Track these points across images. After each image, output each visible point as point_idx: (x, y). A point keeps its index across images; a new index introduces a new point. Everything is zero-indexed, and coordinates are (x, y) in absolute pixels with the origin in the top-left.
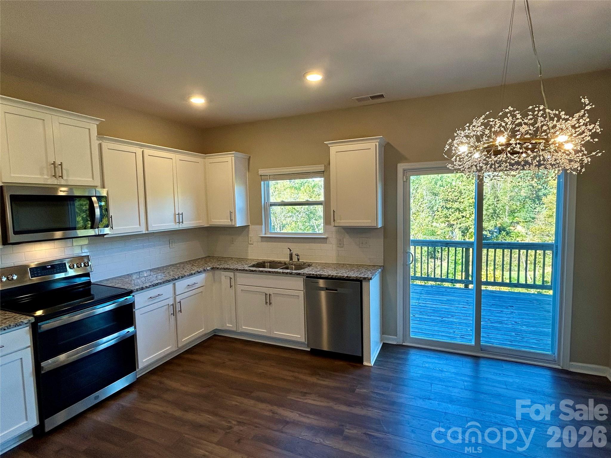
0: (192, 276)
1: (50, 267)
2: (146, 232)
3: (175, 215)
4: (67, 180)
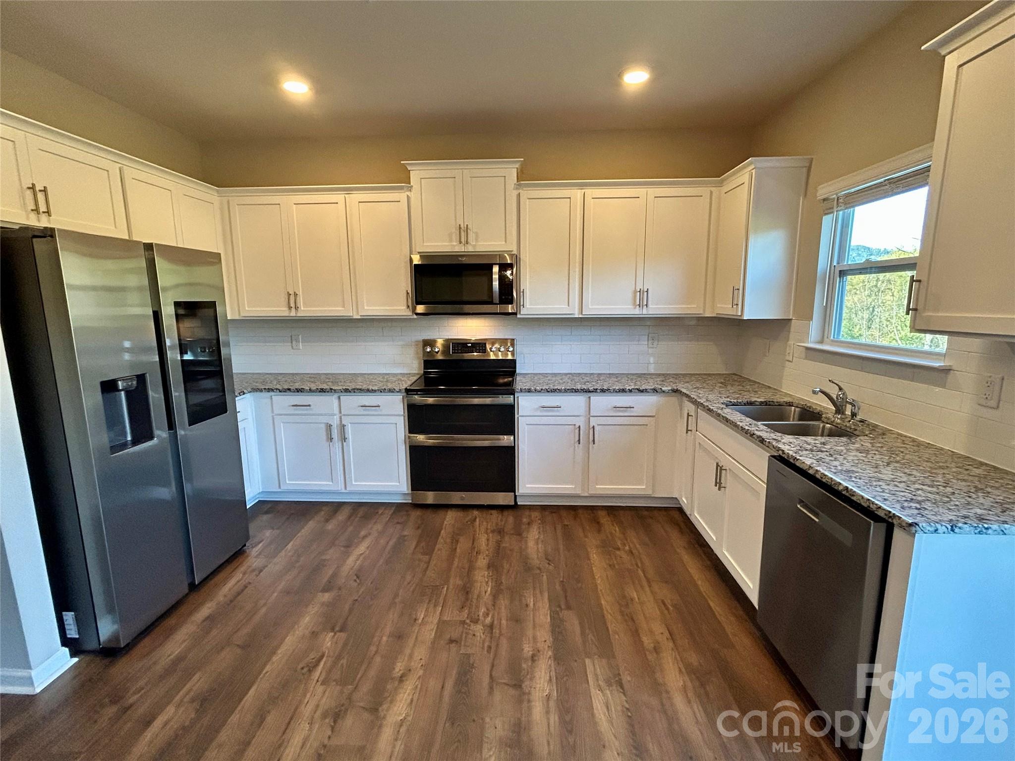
0: (624, 394)
1: (470, 345)
2: (580, 316)
3: (635, 292)
4: (474, 246)
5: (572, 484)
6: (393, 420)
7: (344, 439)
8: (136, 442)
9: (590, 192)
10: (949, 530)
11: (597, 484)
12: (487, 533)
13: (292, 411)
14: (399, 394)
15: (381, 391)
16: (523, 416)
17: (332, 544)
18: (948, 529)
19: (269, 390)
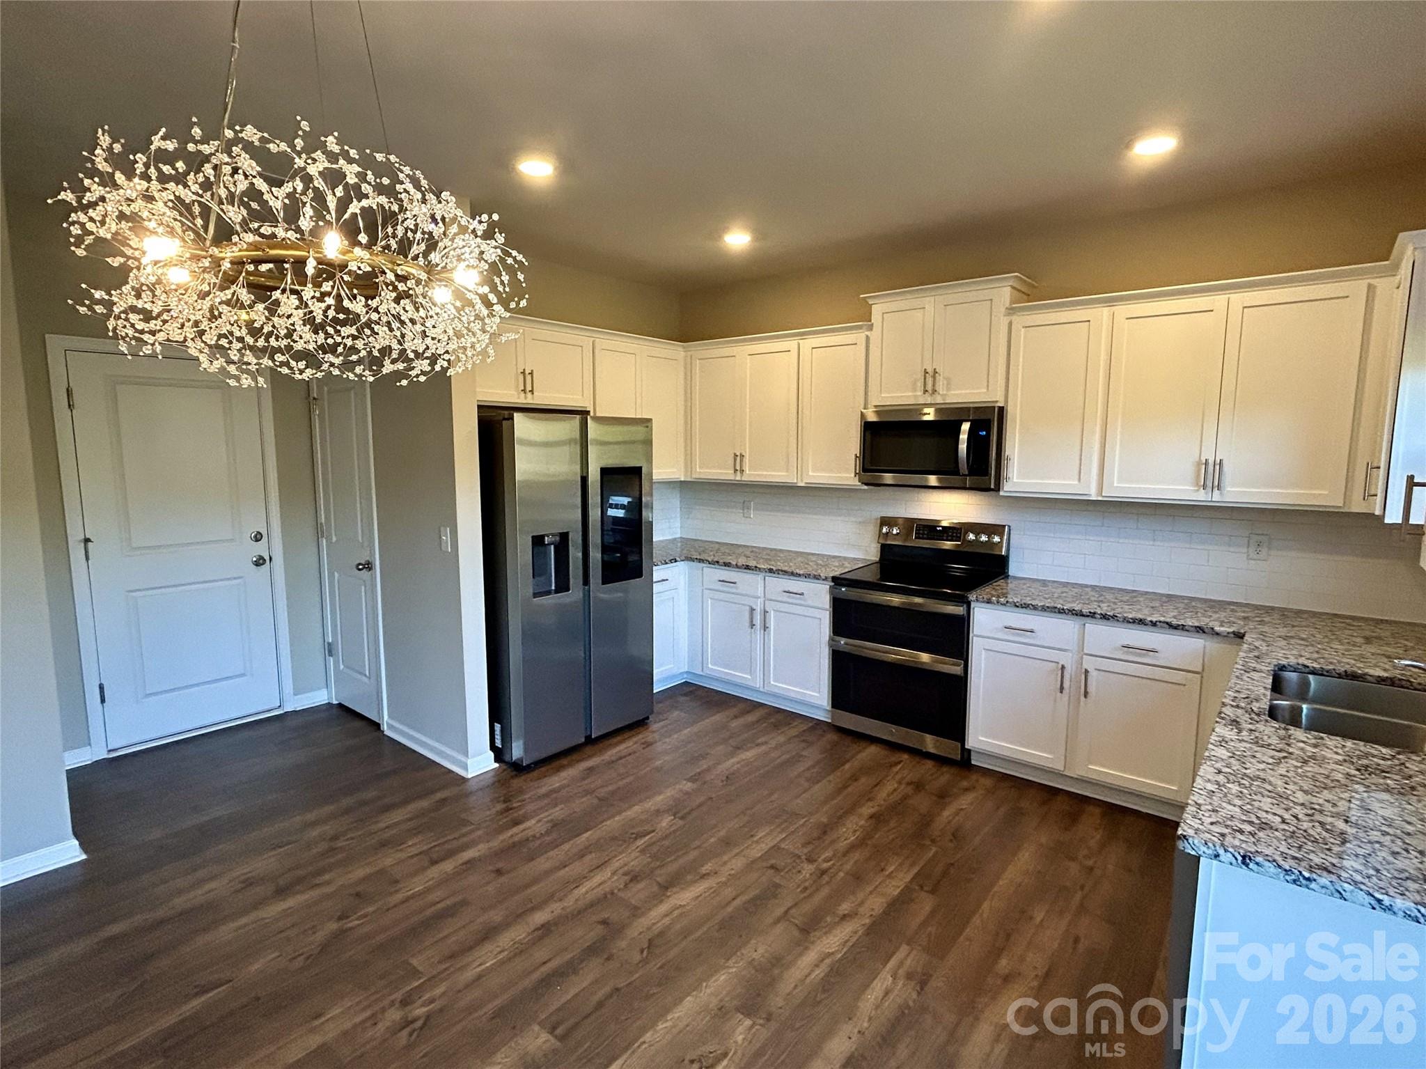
1: (941, 529)
2: (1100, 499)
3: (1199, 464)
4: (944, 396)
5: (1050, 753)
6: (817, 613)
7: (765, 628)
8: (557, 591)
9: (1123, 310)
10: (1239, 862)
11: (1091, 764)
12: (900, 783)
13: (719, 586)
14: (825, 582)
15: (807, 576)
16: (978, 636)
17: (725, 741)
18: (1236, 859)
19: (700, 561)
